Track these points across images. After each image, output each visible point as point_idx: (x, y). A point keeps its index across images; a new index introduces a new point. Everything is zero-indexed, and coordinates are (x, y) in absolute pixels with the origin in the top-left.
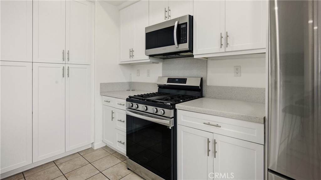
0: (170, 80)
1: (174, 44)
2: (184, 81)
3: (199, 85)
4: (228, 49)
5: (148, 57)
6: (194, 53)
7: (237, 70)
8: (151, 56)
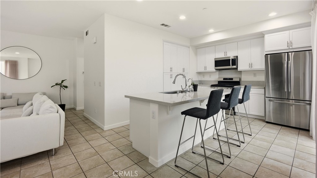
0: (224, 79)
1: (230, 66)
2: (232, 79)
3: (239, 81)
4: (252, 68)
5: (215, 70)
6: (238, 69)
7: (255, 75)
8: (216, 69)
